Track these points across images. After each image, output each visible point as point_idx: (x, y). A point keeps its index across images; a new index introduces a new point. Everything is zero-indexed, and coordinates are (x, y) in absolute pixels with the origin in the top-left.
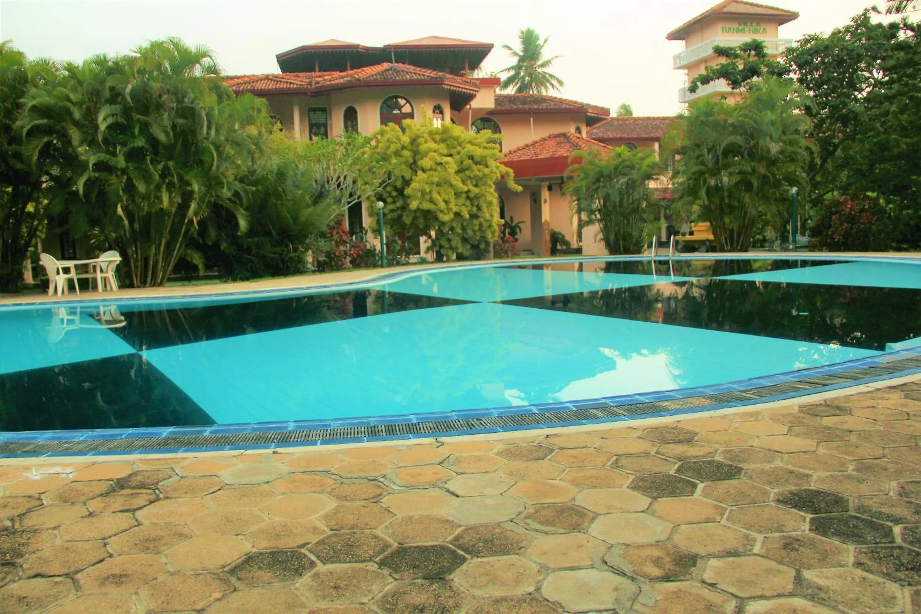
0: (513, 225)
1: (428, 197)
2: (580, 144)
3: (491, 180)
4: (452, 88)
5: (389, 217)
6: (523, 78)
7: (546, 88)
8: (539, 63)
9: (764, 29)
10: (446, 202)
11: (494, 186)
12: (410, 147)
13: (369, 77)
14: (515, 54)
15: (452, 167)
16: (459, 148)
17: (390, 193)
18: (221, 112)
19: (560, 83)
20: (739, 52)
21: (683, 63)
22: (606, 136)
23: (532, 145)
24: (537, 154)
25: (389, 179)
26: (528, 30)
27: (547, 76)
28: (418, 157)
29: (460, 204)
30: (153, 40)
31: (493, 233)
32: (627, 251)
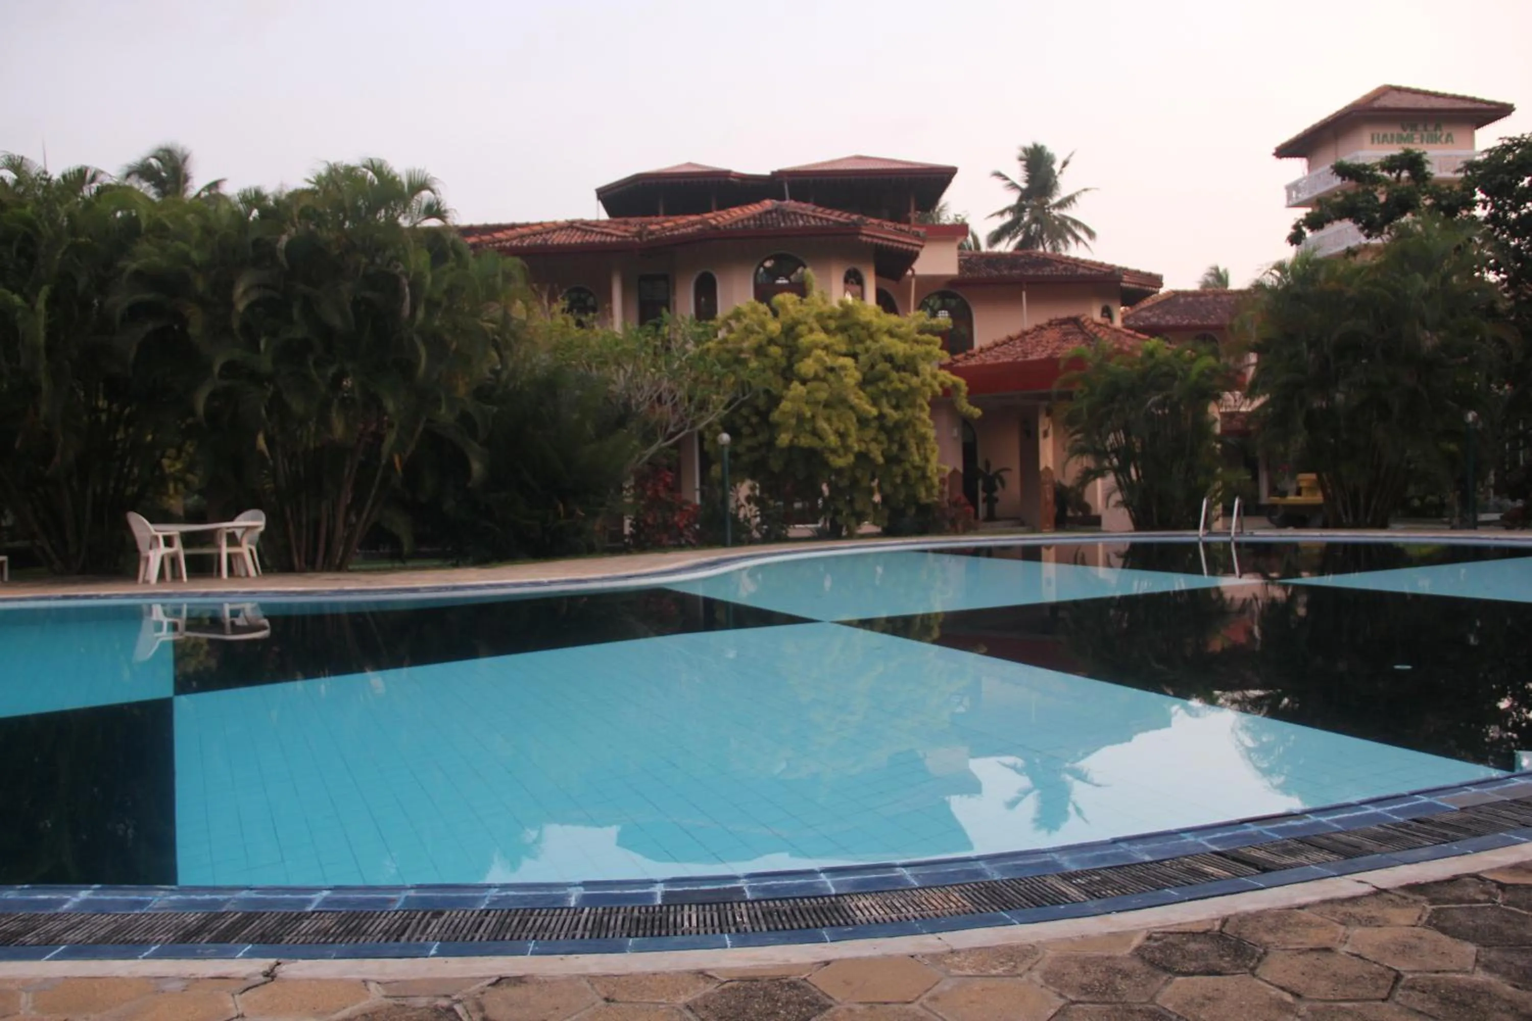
0: (991, 473)
1: (808, 427)
2: (1100, 335)
3: (925, 398)
4: (875, 241)
5: (745, 459)
6: (1028, 226)
7: (1066, 242)
8: (1056, 199)
9: (1449, 135)
10: (842, 436)
11: (928, 409)
12: (782, 340)
13: (736, 222)
14: (1014, 186)
15: (852, 376)
16: (869, 343)
17: (747, 419)
18: (435, 282)
19: (1091, 234)
20: (1379, 173)
21: (1304, 196)
22: (1163, 322)
23: (1019, 337)
24: (1025, 354)
25: (744, 395)
26: (1035, 146)
27: (1069, 223)
28: (797, 356)
29: (867, 439)
30: (332, 162)
31: (929, 489)
32: (1165, 525)
